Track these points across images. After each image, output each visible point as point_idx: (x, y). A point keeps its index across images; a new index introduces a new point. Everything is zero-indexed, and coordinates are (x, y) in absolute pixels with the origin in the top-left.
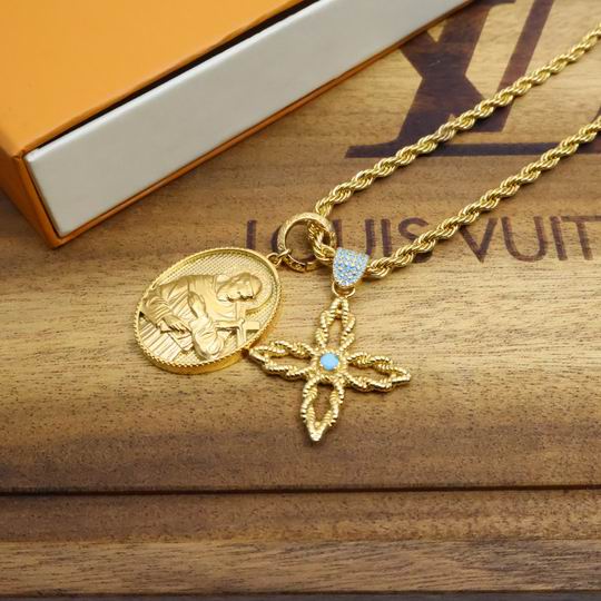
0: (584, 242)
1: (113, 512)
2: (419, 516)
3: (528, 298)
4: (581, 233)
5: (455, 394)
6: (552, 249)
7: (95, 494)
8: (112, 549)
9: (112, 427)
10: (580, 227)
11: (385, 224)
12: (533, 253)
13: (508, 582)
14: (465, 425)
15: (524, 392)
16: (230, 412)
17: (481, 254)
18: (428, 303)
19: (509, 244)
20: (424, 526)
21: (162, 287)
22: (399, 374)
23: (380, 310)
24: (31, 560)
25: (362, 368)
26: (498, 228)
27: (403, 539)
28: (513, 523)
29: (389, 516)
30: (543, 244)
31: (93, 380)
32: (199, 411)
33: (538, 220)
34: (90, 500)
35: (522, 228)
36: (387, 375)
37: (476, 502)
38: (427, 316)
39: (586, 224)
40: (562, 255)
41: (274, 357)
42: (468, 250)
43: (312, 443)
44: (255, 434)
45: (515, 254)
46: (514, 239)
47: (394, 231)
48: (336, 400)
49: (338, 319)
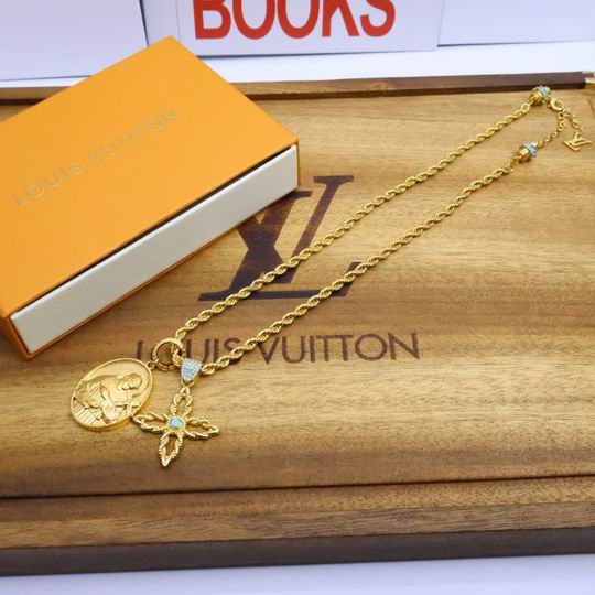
0: (326, 351)
1: (56, 506)
2: (218, 504)
3: (290, 385)
4: (326, 346)
5: (243, 439)
6: (308, 355)
7: (48, 497)
8: (55, 525)
9: (57, 461)
10: (326, 342)
11: (216, 341)
12: (297, 358)
13: (255, 535)
14: (246, 456)
15: (280, 437)
16: (122, 451)
17: (267, 359)
18: (235, 388)
19: (285, 353)
20: (220, 509)
21: (86, 383)
22: (213, 429)
23: (208, 393)
24: (14, 531)
25: (194, 426)
26: (280, 343)
27: (205, 516)
28: (266, 507)
29: (202, 505)
30: (303, 352)
31: (47, 436)
32: (104, 451)
33: (303, 338)
34: (45, 500)
35: (293, 343)
36: (207, 429)
37: (248, 496)
38: (233, 396)
39: (330, 341)
40: (313, 360)
41: (147, 421)
42: (261, 357)
43: (163, 468)
44: (134, 463)
45: (287, 359)
46: (288, 350)
47: (221, 346)
48: (178, 444)
49: (184, 398)
